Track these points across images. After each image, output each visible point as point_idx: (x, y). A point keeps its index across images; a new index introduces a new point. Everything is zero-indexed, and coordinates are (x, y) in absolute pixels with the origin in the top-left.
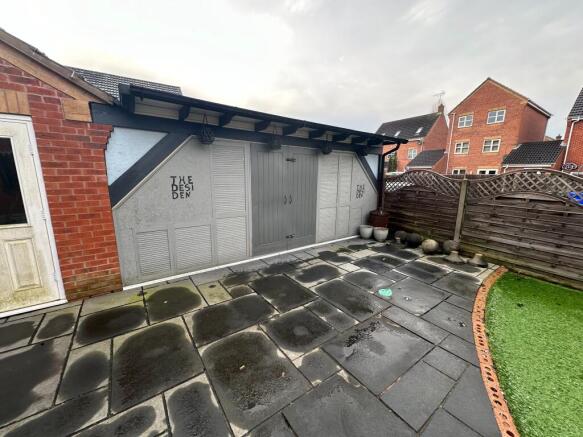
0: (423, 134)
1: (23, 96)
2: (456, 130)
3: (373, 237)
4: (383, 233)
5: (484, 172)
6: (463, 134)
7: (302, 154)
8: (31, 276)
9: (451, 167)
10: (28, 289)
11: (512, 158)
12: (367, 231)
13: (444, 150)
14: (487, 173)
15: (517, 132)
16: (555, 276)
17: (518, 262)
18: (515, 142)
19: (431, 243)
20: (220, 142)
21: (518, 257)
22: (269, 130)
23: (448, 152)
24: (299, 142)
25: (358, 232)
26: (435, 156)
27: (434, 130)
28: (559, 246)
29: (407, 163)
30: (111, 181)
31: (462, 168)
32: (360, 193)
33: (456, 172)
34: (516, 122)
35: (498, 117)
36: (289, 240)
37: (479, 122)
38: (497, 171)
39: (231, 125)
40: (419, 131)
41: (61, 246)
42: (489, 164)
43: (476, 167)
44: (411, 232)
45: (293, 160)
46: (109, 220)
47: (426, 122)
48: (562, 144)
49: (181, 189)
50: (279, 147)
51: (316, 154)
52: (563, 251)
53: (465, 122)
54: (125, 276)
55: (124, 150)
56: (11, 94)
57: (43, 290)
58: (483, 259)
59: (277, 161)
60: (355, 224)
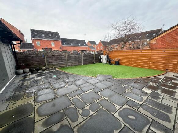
19: (44, 68)
25: (16, 73)
28: (62, 62)
48: (32, 44)
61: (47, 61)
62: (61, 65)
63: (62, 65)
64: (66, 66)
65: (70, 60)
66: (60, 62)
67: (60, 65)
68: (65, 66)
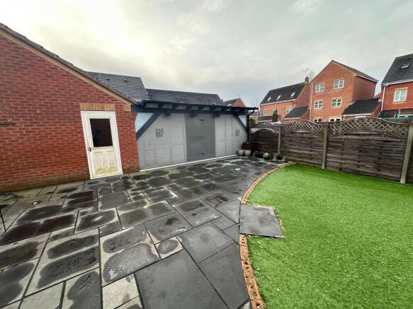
0: (295, 97)
1: (113, 105)
2: (314, 94)
3: (244, 155)
4: (248, 152)
5: (333, 120)
6: (319, 96)
7: (207, 117)
8: (113, 164)
9: (312, 117)
10: (113, 168)
11: (349, 110)
12: (241, 152)
13: (308, 107)
14: (335, 120)
15: (351, 94)
16: (311, 163)
17: (300, 160)
18: (351, 100)
19: (266, 154)
20: (173, 115)
21: (300, 157)
22: (193, 108)
23: (310, 108)
24: (205, 112)
25: (237, 153)
26: (302, 111)
27: (303, 94)
28: (311, 151)
29: (285, 115)
30: (136, 131)
31: (319, 118)
32: (237, 133)
33: (316, 120)
34: (351, 88)
35: (339, 85)
36: (203, 155)
37: (329, 88)
38: (341, 118)
39: (179, 108)
40: (293, 94)
41: (122, 154)
42: (336, 115)
43: (328, 117)
44: (260, 151)
45: (203, 120)
46: (136, 145)
47: (297, 89)
48: (379, 100)
49: (159, 133)
50: (196, 115)
51: (214, 117)
52: (312, 153)
53: (320, 89)
54: (140, 166)
55: (141, 120)
56: (111, 105)
57: (116, 169)
58: (286, 159)
59: (196, 121)
60: (236, 149)
61: (282, 142)
62: (307, 158)
63: (310, 159)
64: (321, 165)
65: (339, 151)
66: (307, 150)
67: (304, 157)
68: (316, 162)
